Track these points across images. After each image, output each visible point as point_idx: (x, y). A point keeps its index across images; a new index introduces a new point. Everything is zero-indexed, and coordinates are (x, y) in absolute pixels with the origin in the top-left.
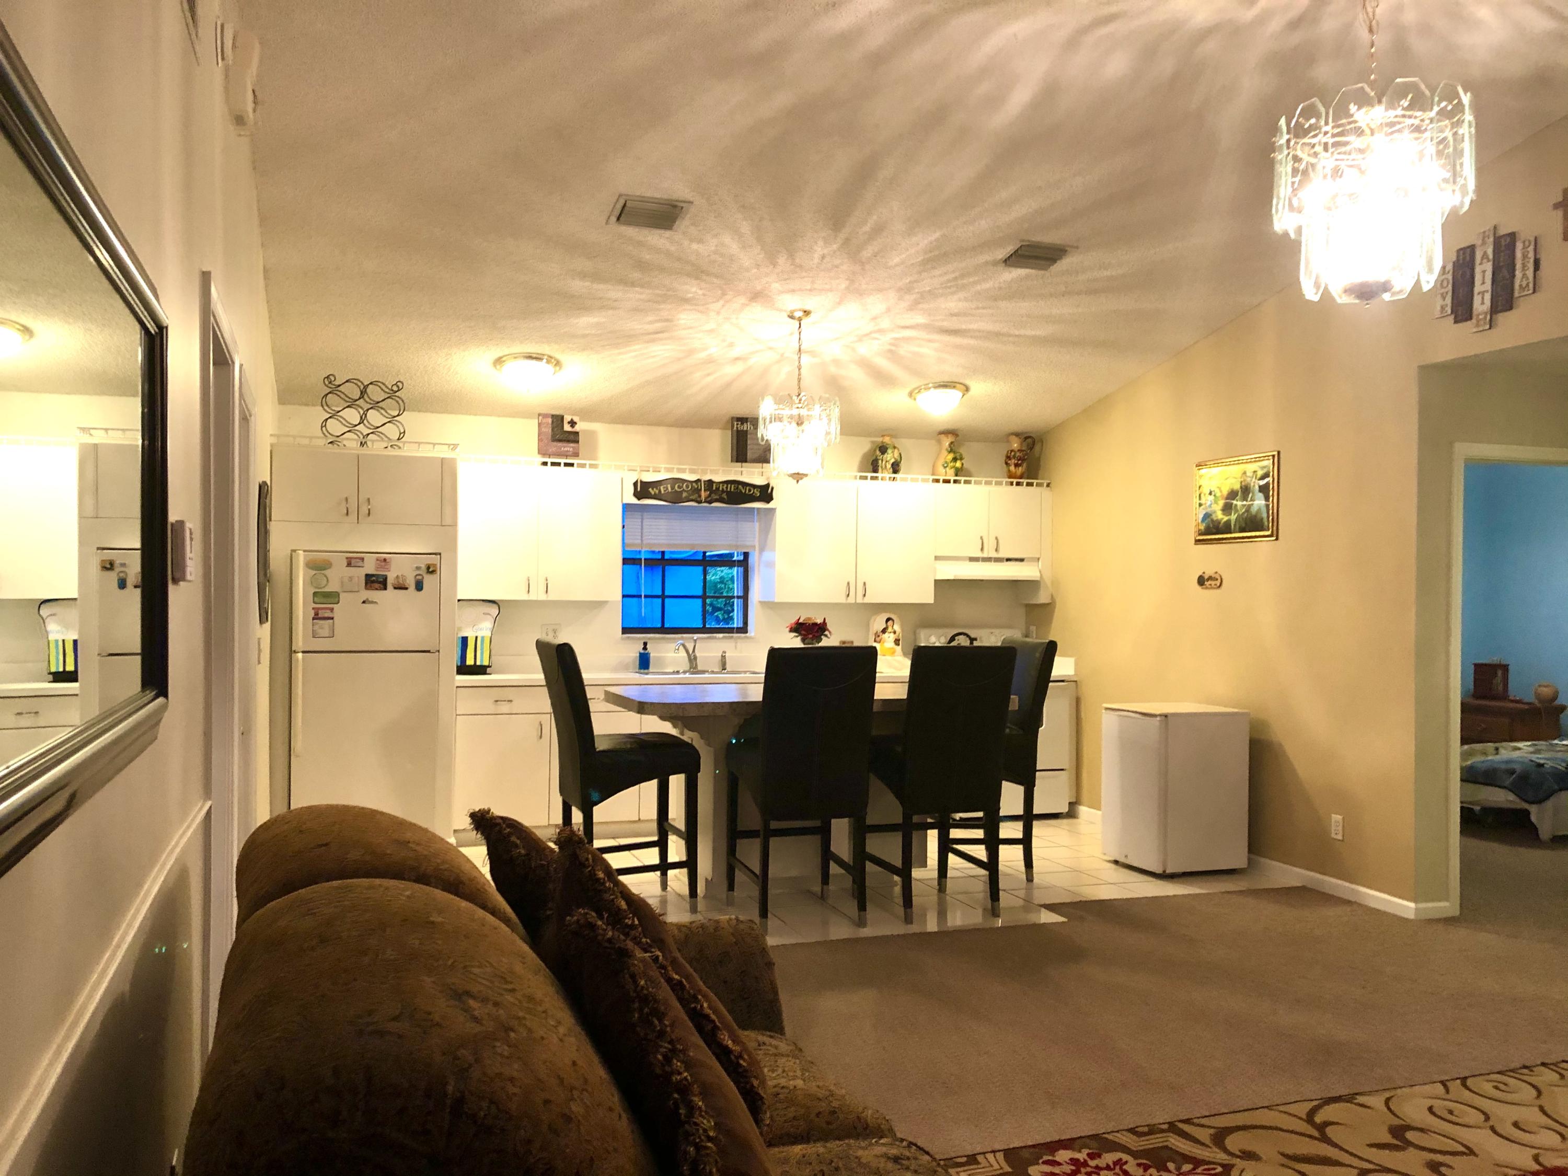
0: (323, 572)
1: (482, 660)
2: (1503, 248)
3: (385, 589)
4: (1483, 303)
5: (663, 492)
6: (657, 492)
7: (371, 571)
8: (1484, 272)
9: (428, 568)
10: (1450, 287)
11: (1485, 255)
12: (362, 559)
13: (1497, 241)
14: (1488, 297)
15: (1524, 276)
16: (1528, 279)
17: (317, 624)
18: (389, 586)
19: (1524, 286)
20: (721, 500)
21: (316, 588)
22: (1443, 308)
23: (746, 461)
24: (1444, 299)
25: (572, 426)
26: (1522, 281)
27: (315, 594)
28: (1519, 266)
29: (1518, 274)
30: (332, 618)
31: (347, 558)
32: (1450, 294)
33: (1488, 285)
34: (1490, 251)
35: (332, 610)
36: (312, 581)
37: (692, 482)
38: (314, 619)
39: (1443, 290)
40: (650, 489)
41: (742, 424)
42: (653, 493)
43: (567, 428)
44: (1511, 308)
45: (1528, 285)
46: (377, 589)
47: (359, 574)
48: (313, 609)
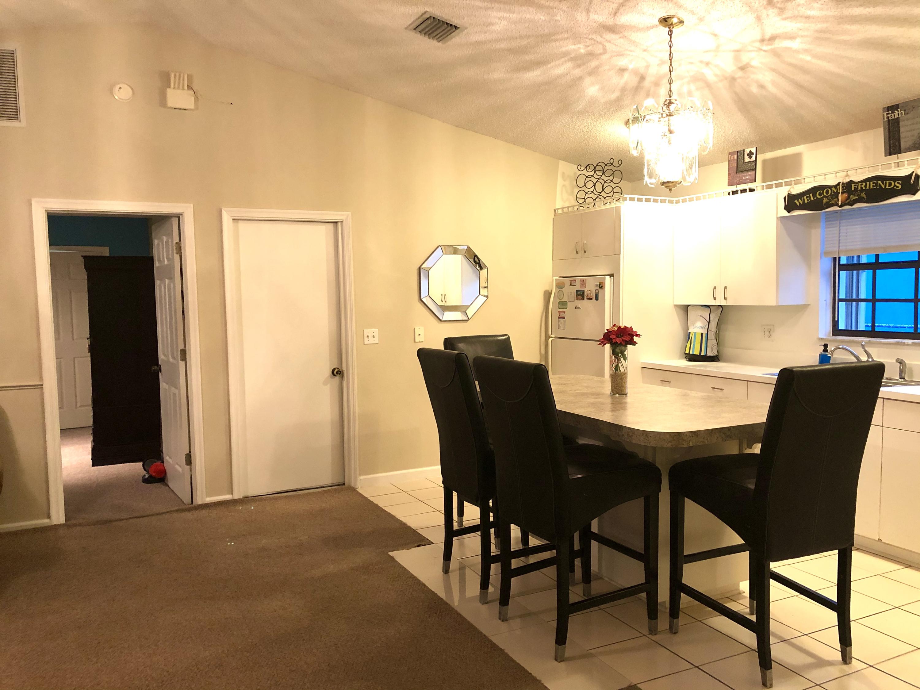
0: (561, 290)
1: (693, 351)
3: (583, 299)
5: (806, 202)
6: (801, 203)
7: (579, 289)
9: (600, 285)
12: (575, 281)
17: (560, 321)
18: (585, 298)
20: (860, 200)
21: (559, 299)
23: (900, 152)
25: (750, 157)
27: (559, 302)
30: (564, 318)
31: (570, 280)
35: (564, 312)
36: (557, 296)
37: (830, 187)
38: (559, 318)
40: (796, 201)
41: (893, 112)
42: (798, 204)
43: (747, 159)
46: (580, 300)
47: (574, 289)
48: (559, 312)
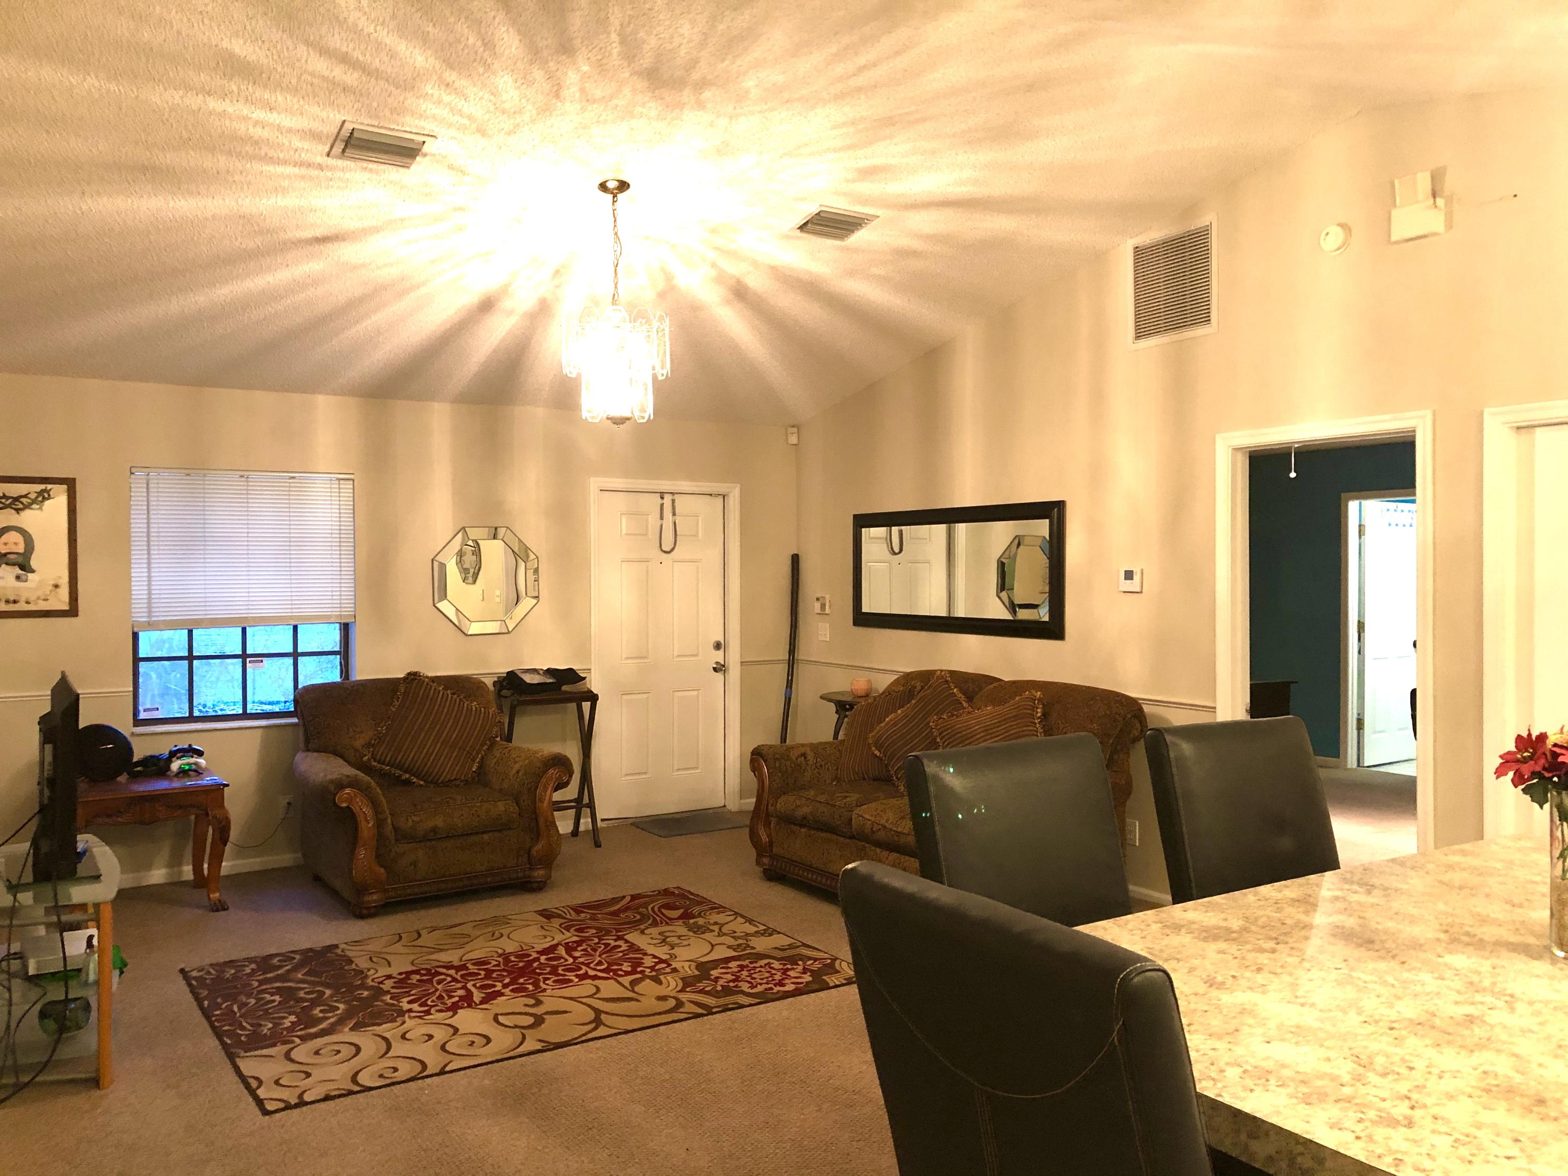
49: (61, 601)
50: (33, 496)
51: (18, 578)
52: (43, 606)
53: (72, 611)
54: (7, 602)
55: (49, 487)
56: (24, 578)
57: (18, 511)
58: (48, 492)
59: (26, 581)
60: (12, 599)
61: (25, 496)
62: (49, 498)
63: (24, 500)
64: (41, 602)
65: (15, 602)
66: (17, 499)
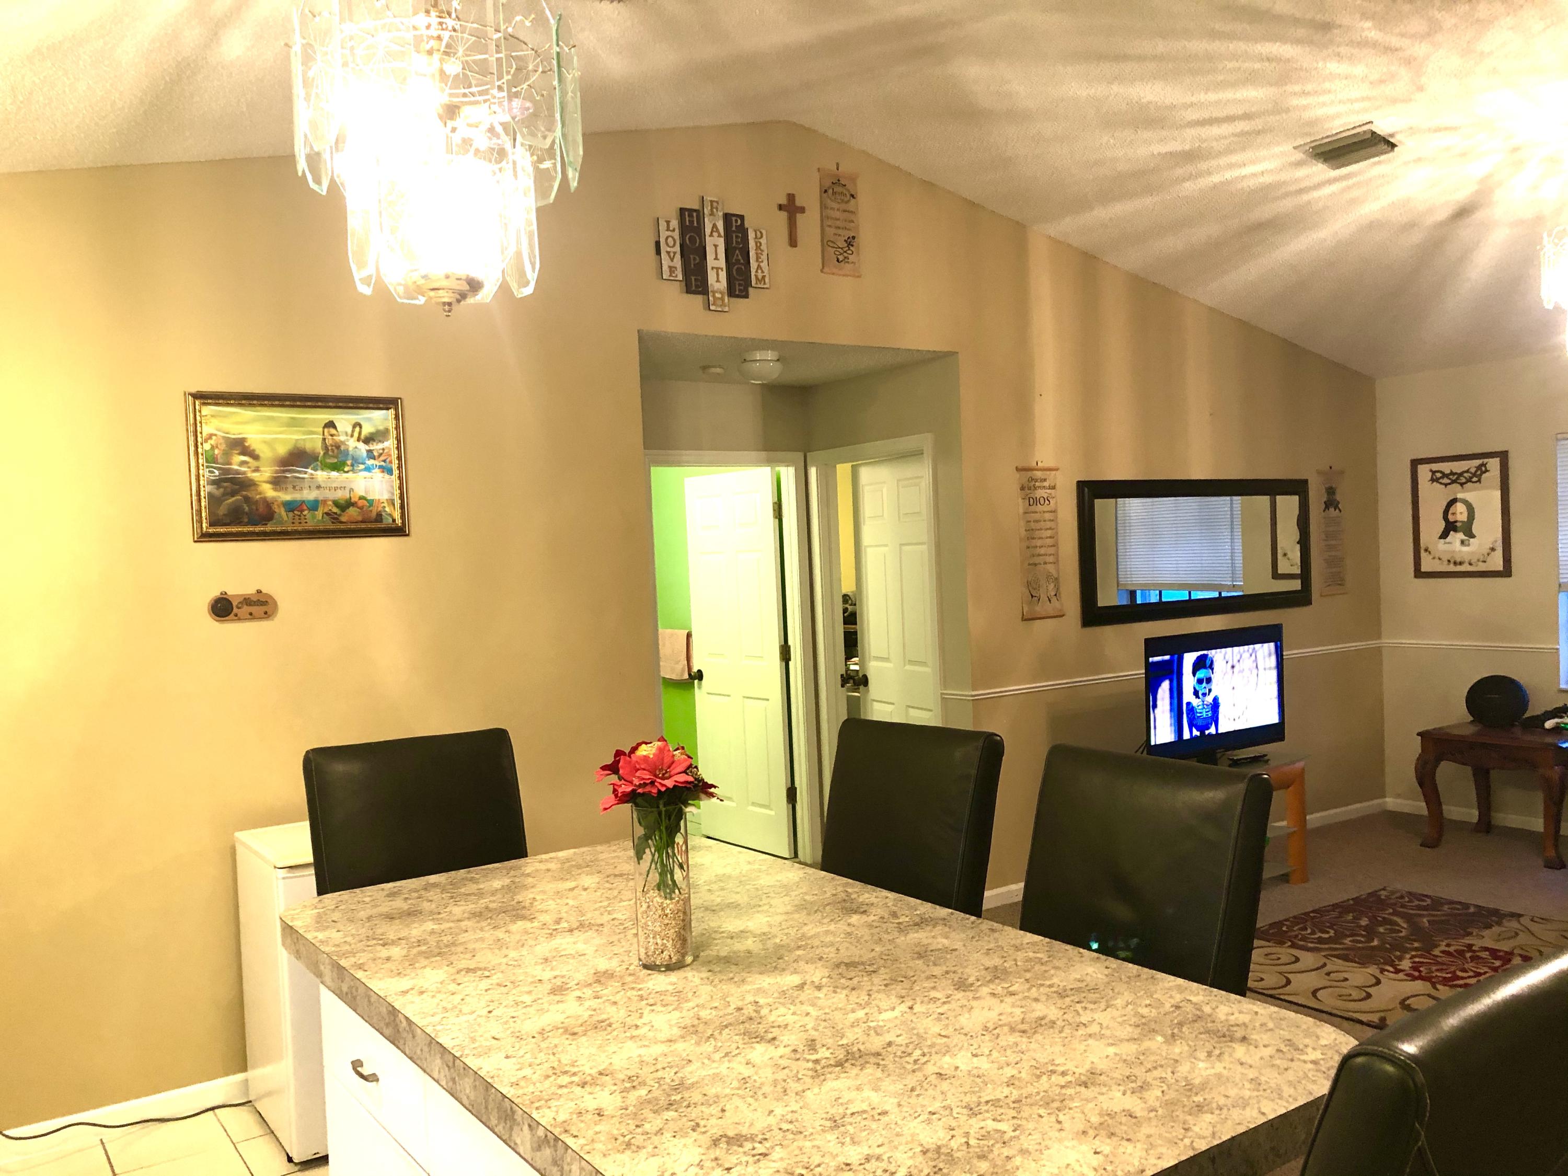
2: (734, 228)
4: (718, 281)
8: (716, 246)
10: (677, 248)
11: (714, 226)
13: (727, 217)
14: (723, 275)
15: (759, 267)
16: (763, 272)
19: (760, 277)
22: (672, 269)
24: (672, 260)
26: (757, 271)
28: (752, 254)
29: (753, 265)
32: (678, 256)
33: (722, 263)
34: (720, 225)
39: (669, 249)
44: (746, 296)
45: (764, 277)
49: (1496, 562)
50: (1473, 470)
51: (1462, 542)
52: (1482, 567)
53: (1507, 572)
54: (1455, 563)
55: (1485, 461)
56: (1466, 542)
57: (1462, 484)
58: (1484, 465)
59: (1469, 545)
60: (1458, 560)
61: (1467, 471)
62: (1487, 471)
63: (1466, 475)
64: (1481, 564)
65: (1461, 563)
66: (1461, 474)
